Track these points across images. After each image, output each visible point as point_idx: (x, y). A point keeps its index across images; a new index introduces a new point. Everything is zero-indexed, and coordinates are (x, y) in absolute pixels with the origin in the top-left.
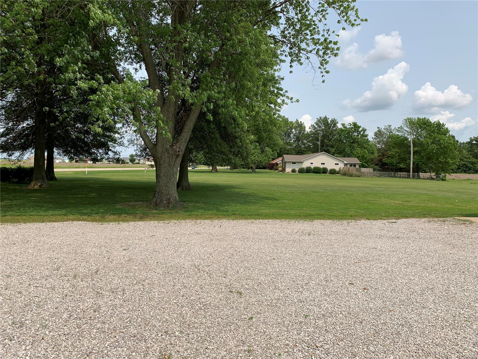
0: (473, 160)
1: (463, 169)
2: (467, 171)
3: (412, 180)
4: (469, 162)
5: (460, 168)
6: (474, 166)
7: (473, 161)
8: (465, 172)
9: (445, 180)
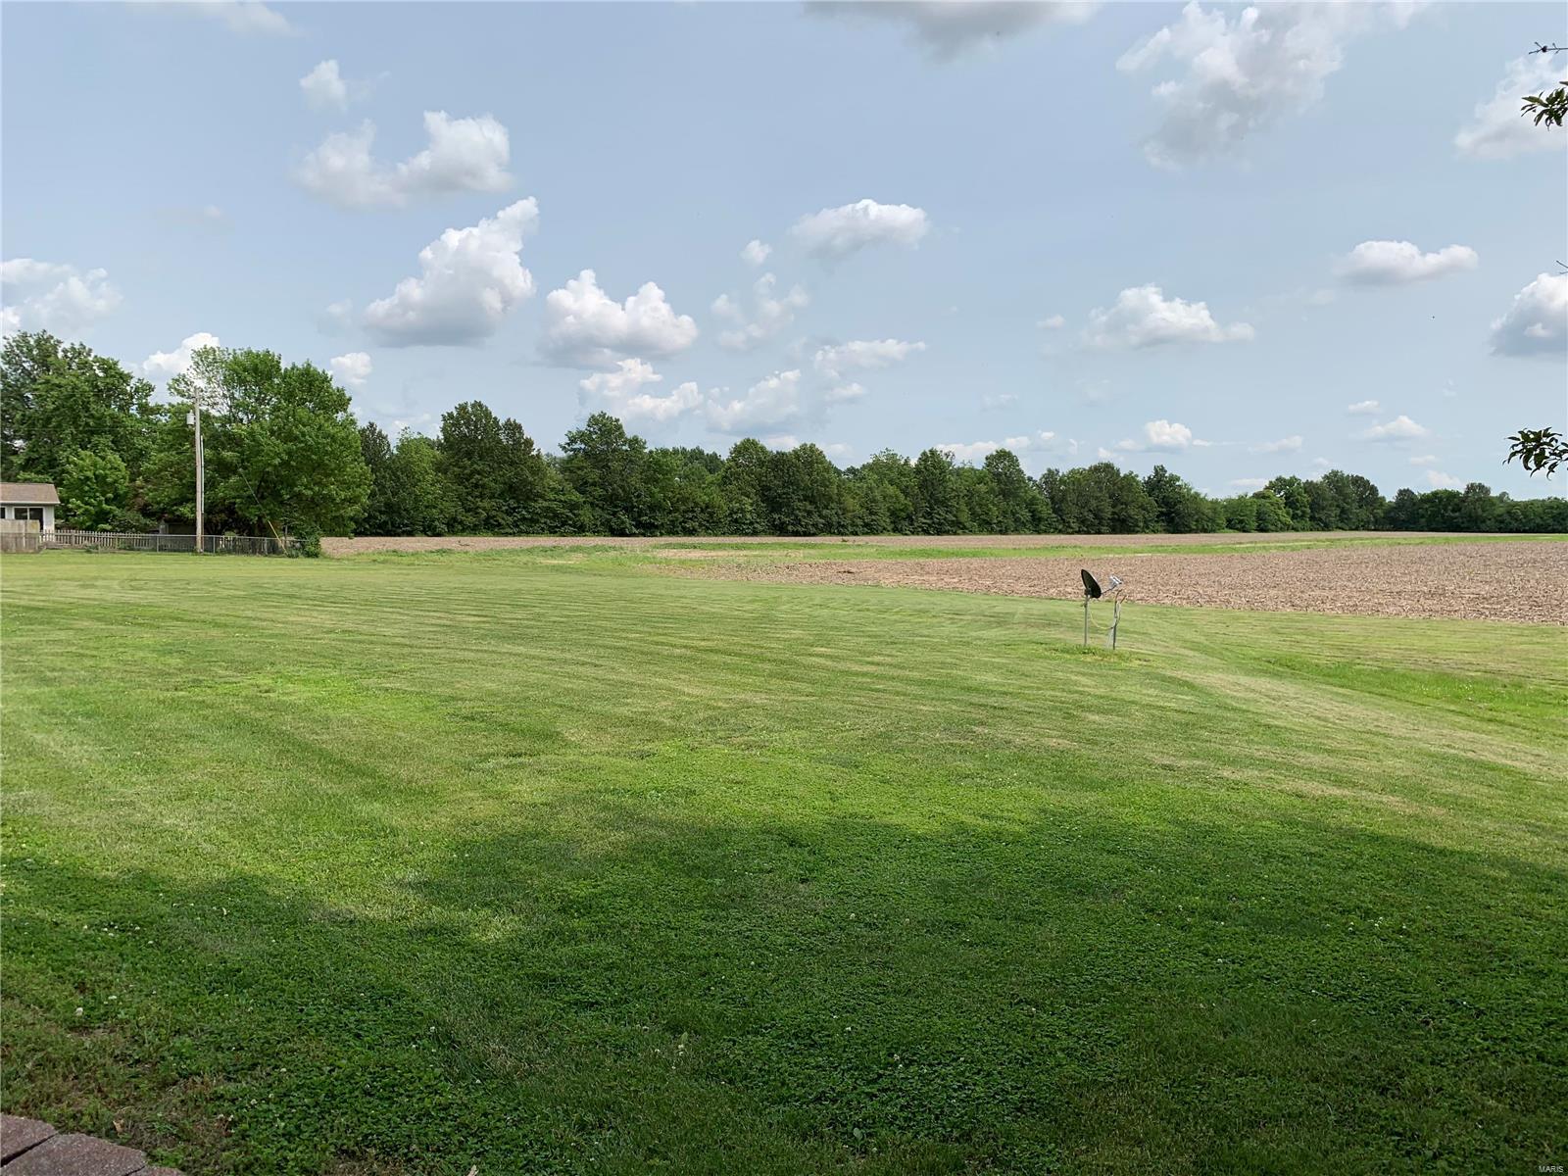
0: (573, 498)
1: (545, 523)
2: (557, 527)
3: (204, 559)
4: (561, 501)
5: (537, 521)
6: (574, 514)
7: (571, 500)
8: (553, 531)
9: (316, 555)
